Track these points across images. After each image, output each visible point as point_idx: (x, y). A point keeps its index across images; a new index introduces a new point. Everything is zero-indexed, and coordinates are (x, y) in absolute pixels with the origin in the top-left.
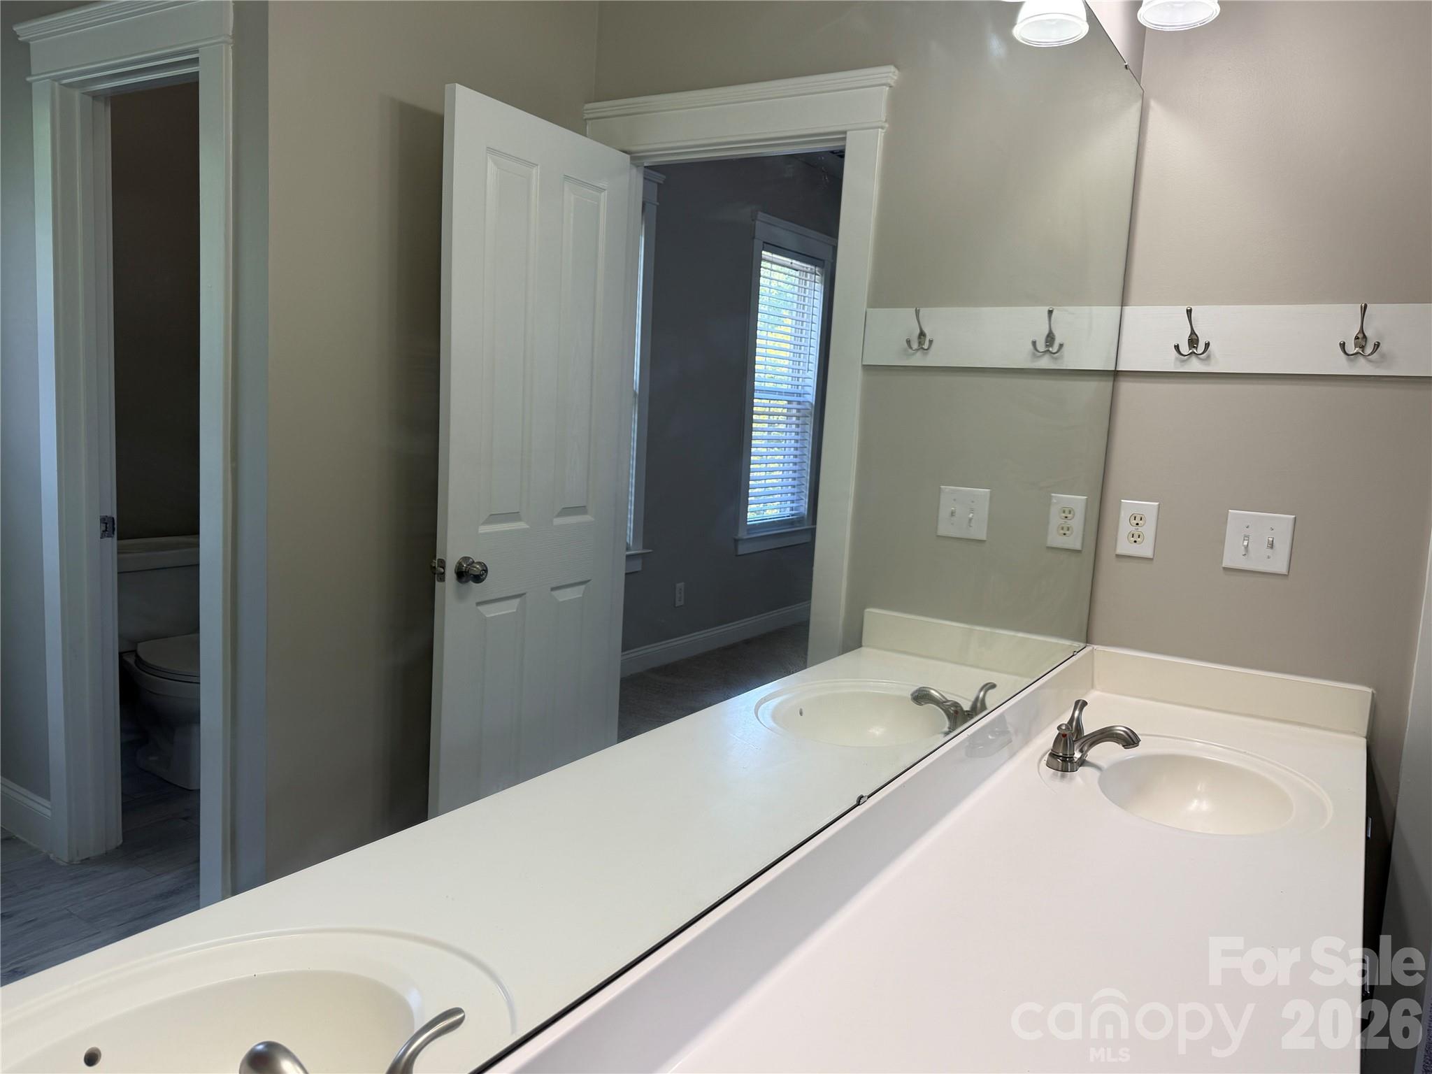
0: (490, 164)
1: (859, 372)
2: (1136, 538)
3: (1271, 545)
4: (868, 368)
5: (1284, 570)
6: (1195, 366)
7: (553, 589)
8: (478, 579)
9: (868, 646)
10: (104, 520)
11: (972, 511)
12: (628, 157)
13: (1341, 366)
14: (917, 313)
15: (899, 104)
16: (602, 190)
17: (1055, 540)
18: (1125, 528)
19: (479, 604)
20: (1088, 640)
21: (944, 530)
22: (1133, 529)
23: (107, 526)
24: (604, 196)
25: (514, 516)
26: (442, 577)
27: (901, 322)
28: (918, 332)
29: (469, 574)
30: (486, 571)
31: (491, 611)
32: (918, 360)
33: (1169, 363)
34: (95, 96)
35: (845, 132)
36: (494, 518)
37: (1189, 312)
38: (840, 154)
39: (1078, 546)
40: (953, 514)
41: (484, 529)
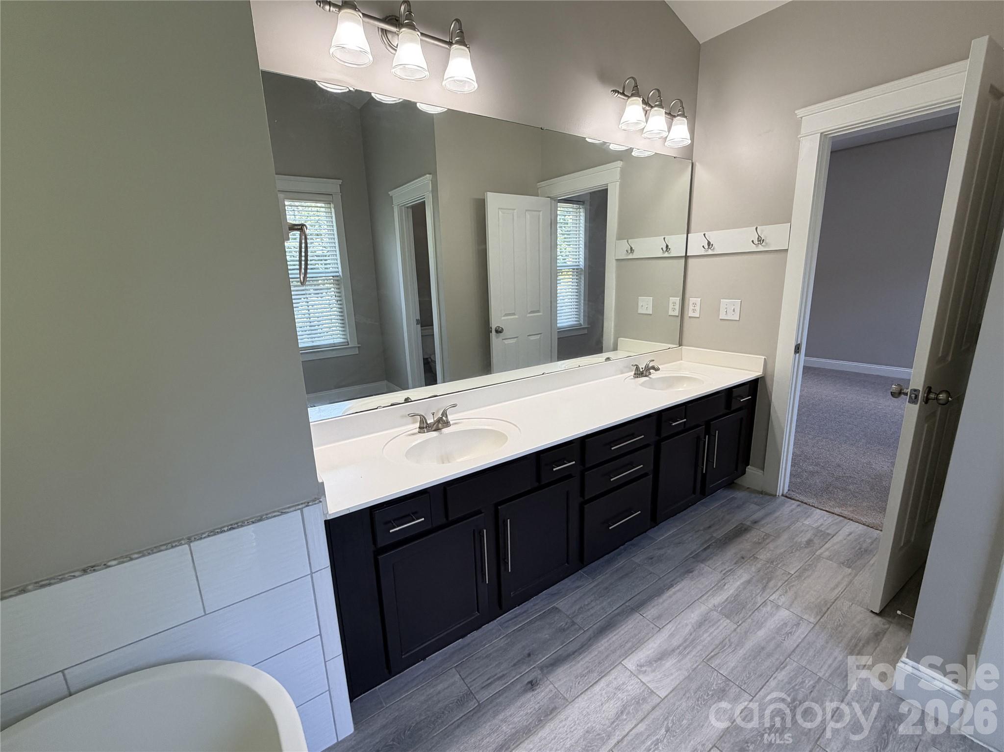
0: (500, 212)
1: (614, 261)
2: (694, 311)
3: (734, 311)
4: (617, 260)
5: (738, 319)
6: (710, 252)
7: (528, 336)
8: (501, 332)
9: (619, 350)
10: (417, 320)
11: (647, 305)
12: (549, 199)
13: (753, 248)
14: (628, 241)
15: (623, 172)
16: (540, 211)
17: (671, 313)
18: (691, 307)
19: (503, 339)
20: (680, 345)
21: (640, 311)
22: (693, 308)
23: (418, 322)
24: (541, 213)
25: (514, 314)
26: (491, 332)
27: (624, 245)
28: (630, 247)
29: (499, 331)
30: (503, 330)
31: (506, 342)
32: (631, 256)
33: (702, 252)
34: (408, 207)
35: (607, 184)
36: (506, 315)
37: (704, 235)
38: (607, 190)
39: (677, 315)
40: (642, 306)
41: (503, 318)
